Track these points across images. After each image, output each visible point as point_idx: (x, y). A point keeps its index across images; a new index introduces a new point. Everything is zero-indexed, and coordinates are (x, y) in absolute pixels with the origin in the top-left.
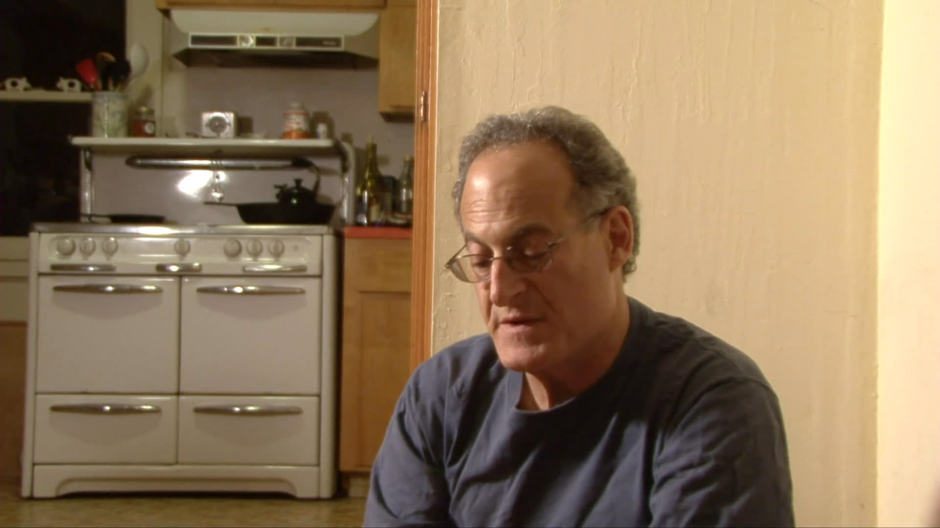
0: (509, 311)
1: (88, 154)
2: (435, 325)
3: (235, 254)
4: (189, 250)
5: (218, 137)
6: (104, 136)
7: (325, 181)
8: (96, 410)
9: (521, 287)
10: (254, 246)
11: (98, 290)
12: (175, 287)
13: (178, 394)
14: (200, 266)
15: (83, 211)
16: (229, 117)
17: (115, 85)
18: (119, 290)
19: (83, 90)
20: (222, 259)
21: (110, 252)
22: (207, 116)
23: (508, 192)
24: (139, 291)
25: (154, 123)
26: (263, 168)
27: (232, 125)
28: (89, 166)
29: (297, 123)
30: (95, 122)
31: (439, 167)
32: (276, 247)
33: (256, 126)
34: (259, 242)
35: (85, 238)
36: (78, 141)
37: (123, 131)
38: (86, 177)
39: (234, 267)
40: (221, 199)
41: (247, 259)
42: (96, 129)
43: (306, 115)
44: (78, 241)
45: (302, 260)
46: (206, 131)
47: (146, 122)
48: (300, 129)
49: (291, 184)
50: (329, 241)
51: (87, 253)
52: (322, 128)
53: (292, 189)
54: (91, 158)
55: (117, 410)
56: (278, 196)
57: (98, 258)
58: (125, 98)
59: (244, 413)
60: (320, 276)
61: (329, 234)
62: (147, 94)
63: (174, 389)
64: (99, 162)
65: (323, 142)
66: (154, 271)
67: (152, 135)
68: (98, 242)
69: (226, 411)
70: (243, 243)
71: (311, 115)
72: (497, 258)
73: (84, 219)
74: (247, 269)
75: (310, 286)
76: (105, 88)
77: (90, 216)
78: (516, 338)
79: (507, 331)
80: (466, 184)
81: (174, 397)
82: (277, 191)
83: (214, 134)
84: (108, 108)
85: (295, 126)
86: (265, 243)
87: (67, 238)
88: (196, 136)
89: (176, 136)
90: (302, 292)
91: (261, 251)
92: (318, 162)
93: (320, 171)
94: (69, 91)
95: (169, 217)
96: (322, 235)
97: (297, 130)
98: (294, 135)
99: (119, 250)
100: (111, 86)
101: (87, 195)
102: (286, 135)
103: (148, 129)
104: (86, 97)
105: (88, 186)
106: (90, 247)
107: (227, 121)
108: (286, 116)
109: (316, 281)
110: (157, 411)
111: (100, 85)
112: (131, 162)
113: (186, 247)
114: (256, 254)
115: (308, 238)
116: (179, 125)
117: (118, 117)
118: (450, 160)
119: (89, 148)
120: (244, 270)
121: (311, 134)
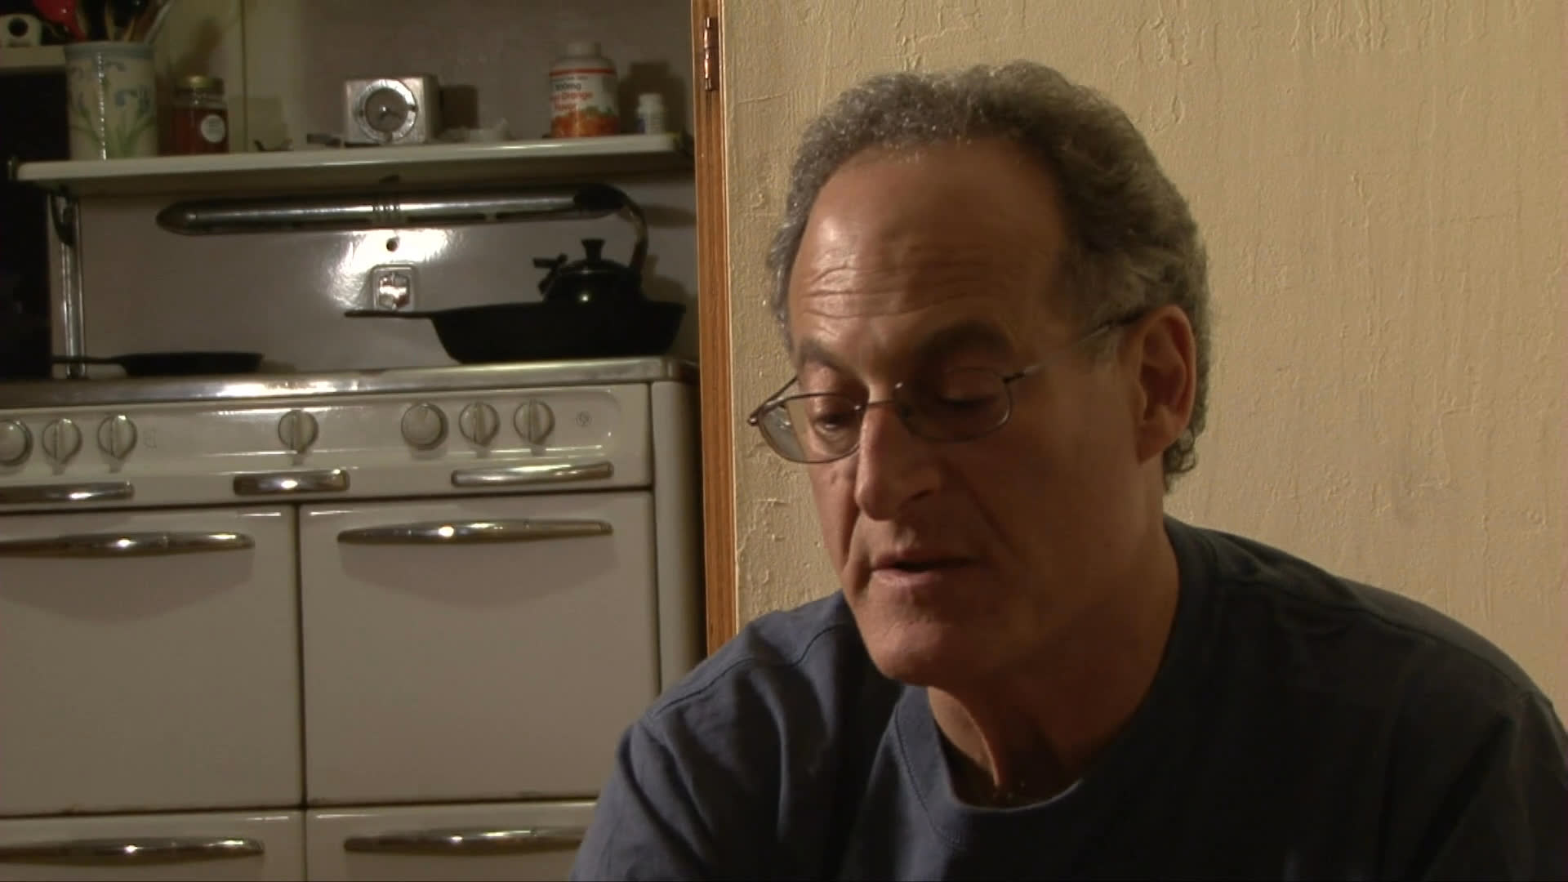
0: (898, 533)
1: (62, 203)
2: (742, 578)
3: (431, 442)
4: (314, 436)
5: (389, 141)
6: (99, 155)
7: (661, 240)
8: (106, 854)
9: (931, 479)
10: (479, 419)
11: (97, 548)
12: (285, 534)
13: (304, 806)
14: (343, 473)
15: (56, 351)
16: (410, 90)
17: (121, 23)
18: (149, 547)
19: (47, 39)
20: (399, 455)
21: (118, 453)
22: (356, 92)
23: (914, 249)
24: (199, 545)
25: (222, 114)
26: (503, 217)
27: (421, 110)
28: (68, 235)
29: (586, 96)
30: (76, 120)
31: (737, 198)
32: (533, 418)
33: (483, 108)
34: (489, 406)
35: (57, 419)
36: (33, 171)
37: (145, 140)
38: (62, 262)
39: (432, 474)
40: (403, 300)
41: (458, 453)
42: (78, 140)
43: (609, 72)
44: (35, 429)
45: (597, 450)
46: (355, 128)
47: (202, 113)
48: (591, 110)
49: (577, 254)
50: (666, 393)
51: (62, 457)
52: (649, 106)
53: (580, 265)
54: (69, 213)
55: (156, 854)
56: (543, 286)
57: (89, 468)
58: (148, 55)
59: (478, 848)
60: (649, 488)
61: (665, 378)
62: (208, 39)
63: (294, 797)
64: (92, 223)
65: (652, 141)
66: (229, 495)
67: (221, 148)
68: (88, 427)
69: (430, 845)
70: (451, 411)
71: (623, 72)
72: (874, 405)
73: (61, 371)
74: (461, 478)
75: (625, 514)
76: (98, 34)
77: (76, 361)
78: (910, 598)
79: (886, 583)
80: (806, 235)
81: (296, 814)
82: (543, 273)
83: (374, 136)
84: (105, 82)
85: (579, 105)
86: (504, 409)
87: (9, 420)
88: (334, 143)
89: (283, 147)
90: (606, 531)
91: (496, 429)
92: (640, 194)
93: (645, 216)
94: (13, 45)
95: (270, 356)
96: (649, 382)
97: (583, 114)
98: (577, 126)
99: (139, 443)
100: (111, 28)
101: (65, 308)
102: (559, 128)
103: (209, 130)
104: (52, 57)
105: (68, 285)
106: (70, 441)
107: (409, 100)
108: (555, 78)
109: (640, 501)
110: (254, 852)
111: (82, 25)
112: (169, 220)
113: (307, 429)
114: (484, 439)
115: (608, 389)
116: (292, 117)
117: (132, 103)
118: (762, 179)
119: (64, 188)
120: (454, 481)
121: (624, 121)
